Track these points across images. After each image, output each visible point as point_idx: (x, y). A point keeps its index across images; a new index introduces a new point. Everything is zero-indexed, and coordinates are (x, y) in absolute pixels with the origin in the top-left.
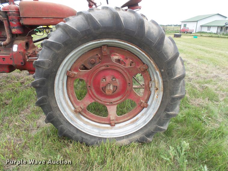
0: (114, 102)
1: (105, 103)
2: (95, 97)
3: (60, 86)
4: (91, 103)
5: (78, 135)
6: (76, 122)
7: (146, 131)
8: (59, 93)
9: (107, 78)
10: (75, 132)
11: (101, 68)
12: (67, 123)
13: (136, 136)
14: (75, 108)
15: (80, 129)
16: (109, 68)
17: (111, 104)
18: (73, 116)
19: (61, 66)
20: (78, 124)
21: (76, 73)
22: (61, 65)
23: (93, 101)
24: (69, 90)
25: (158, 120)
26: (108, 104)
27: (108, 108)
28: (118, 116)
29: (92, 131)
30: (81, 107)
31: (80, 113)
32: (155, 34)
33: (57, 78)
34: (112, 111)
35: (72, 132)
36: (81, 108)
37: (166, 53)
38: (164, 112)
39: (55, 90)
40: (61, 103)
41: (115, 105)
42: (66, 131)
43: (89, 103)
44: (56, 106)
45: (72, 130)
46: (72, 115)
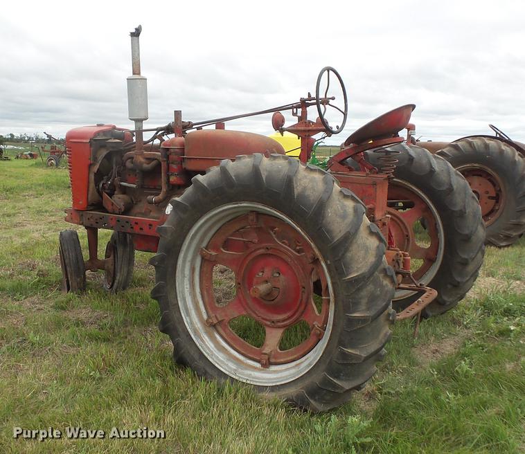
0: (279, 321)
1: (264, 321)
2: (247, 304)
3: (187, 272)
4: (239, 315)
5: (201, 364)
6: (202, 340)
7: (307, 382)
8: (183, 282)
9: (266, 270)
10: (196, 356)
11: (258, 252)
12: (187, 336)
13: (292, 391)
14: (209, 317)
15: (206, 355)
16: (269, 252)
17: (274, 324)
18: (201, 328)
19: (187, 238)
20: (206, 345)
21: (214, 253)
22: (188, 236)
23: (244, 313)
24: (204, 282)
25: (328, 361)
26: (269, 323)
27: (268, 330)
28: (279, 350)
29: (225, 364)
30: (218, 316)
31: (214, 326)
32: (311, 199)
33: (182, 255)
34: (273, 338)
35: (192, 356)
36: (217, 319)
37: (329, 231)
38: (337, 346)
39: (177, 274)
40: (184, 299)
41: (279, 327)
42: (183, 351)
43: (236, 314)
44: (176, 302)
45: (192, 353)
46: (199, 325)
